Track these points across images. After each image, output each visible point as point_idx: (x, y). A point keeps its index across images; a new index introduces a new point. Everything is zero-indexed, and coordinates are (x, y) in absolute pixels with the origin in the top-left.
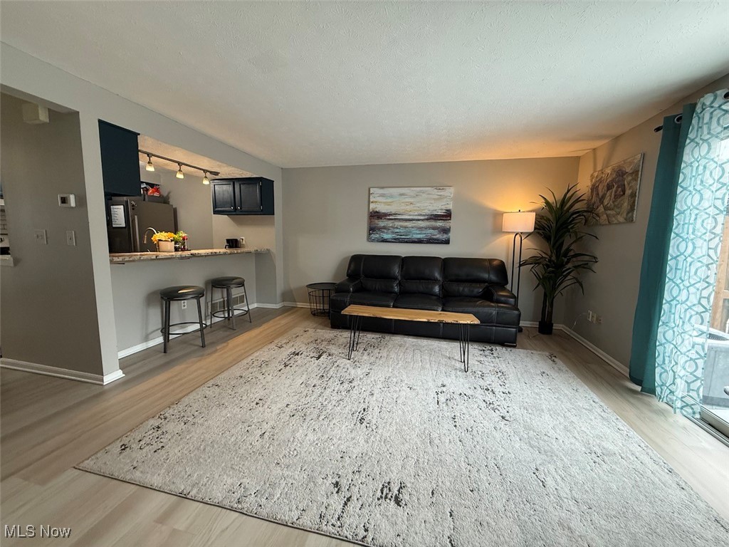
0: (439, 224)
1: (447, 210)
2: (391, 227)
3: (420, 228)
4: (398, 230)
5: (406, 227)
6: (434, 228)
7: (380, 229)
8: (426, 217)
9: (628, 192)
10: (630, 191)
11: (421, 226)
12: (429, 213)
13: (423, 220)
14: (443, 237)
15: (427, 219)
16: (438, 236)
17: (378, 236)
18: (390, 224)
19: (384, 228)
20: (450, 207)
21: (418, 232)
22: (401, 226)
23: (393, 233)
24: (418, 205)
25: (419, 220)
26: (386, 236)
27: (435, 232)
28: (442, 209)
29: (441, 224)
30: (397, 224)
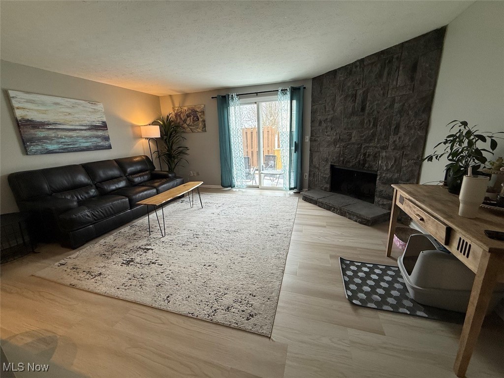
0: (100, 133)
1: (103, 122)
2: (54, 137)
3: (85, 137)
4: (63, 140)
5: (71, 137)
6: (97, 137)
7: (40, 140)
8: (88, 127)
9: (201, 120)
10: (202, 119)
11: (86, 135)
12: (88, 123)
13: (85, 130)
14: (106, 144)
15: (89, 129)
16: (102, 143)
17: (39, 147)
18: (52, 134)
19: (46, 138)
20: (104, 119)
21: (84, 141)
22: (66, 136)
23: (58, 143)
24: (76, 116)
25: (82, 130)
26: (51, 147)
27: (99, 140)
28: (99, 121)
29: (101, 133)
30: (60, 133)
